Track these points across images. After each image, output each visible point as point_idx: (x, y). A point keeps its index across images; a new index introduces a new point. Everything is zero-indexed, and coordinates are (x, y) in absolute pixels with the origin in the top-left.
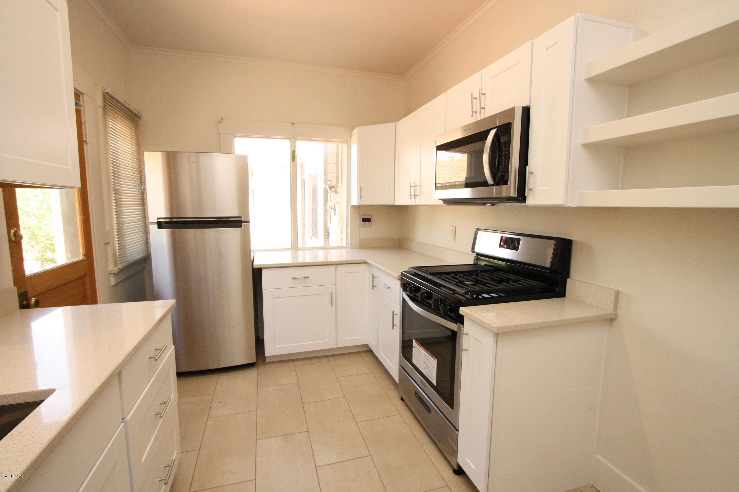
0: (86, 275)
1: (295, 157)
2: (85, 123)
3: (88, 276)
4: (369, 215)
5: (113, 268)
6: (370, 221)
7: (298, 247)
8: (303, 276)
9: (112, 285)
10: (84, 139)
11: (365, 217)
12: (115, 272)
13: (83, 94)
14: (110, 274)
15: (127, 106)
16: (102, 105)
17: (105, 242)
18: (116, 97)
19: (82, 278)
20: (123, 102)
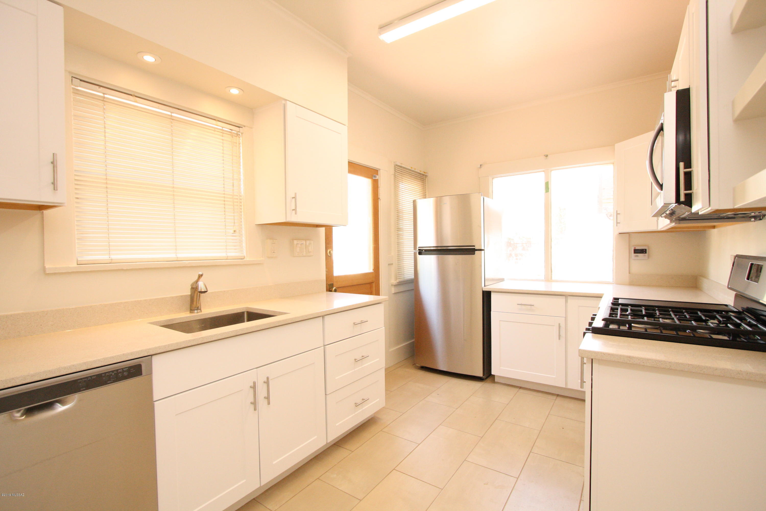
0: (373, 282)
1: (549, 187)
2: (380, 187)
3: (374, 283)
4: (646, 246)
5: (394, 282)
6: (646, 253)
7: (552, 279)
8: (529, 304)
9: (393, 294)
10: (379, 197)
11: (637, 248)
12: (394, 284)
13: (380, 169)
14: (392, 285)
15: (414, 170)
16: (393, 173)
17: (389, 263)
18: (403, 166)
19: (371, 283)
20: (410, 168)
